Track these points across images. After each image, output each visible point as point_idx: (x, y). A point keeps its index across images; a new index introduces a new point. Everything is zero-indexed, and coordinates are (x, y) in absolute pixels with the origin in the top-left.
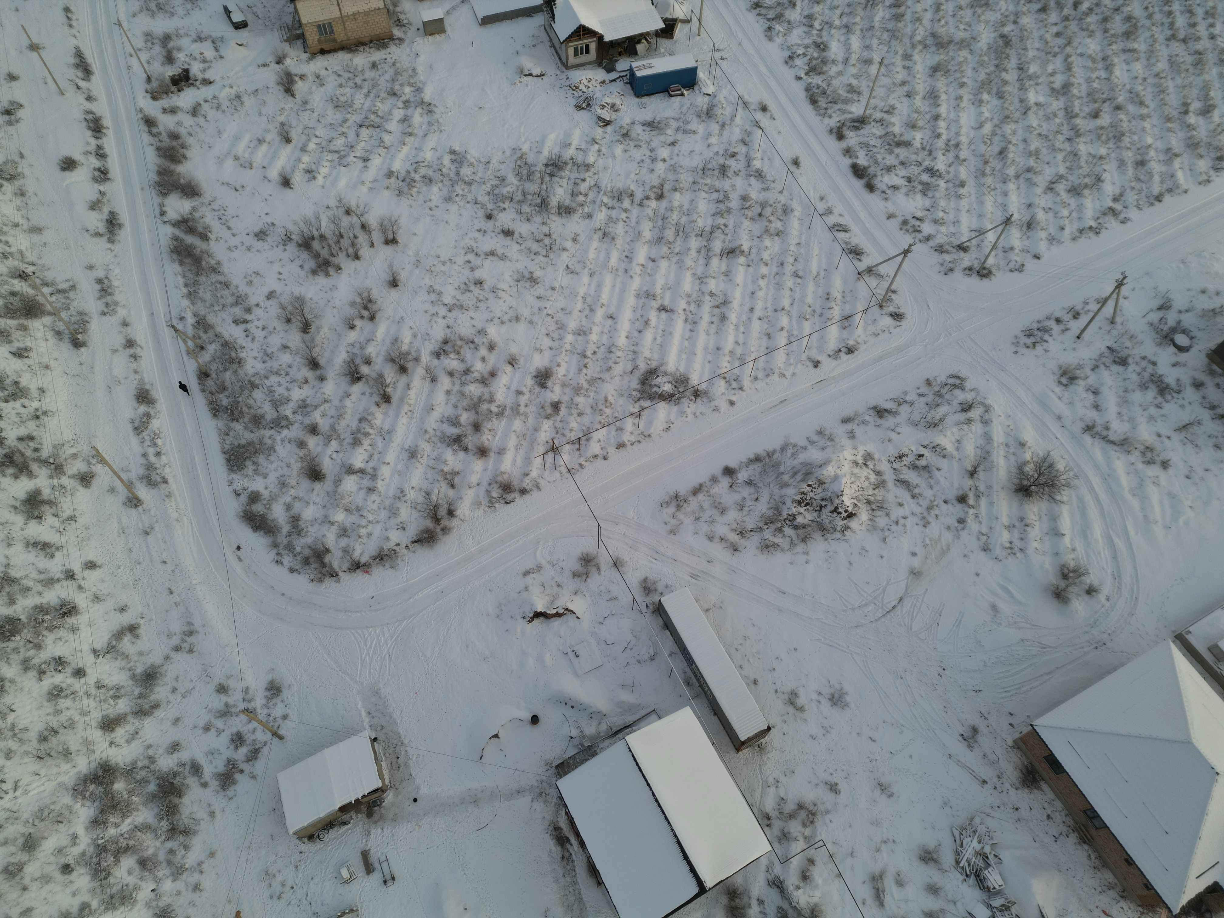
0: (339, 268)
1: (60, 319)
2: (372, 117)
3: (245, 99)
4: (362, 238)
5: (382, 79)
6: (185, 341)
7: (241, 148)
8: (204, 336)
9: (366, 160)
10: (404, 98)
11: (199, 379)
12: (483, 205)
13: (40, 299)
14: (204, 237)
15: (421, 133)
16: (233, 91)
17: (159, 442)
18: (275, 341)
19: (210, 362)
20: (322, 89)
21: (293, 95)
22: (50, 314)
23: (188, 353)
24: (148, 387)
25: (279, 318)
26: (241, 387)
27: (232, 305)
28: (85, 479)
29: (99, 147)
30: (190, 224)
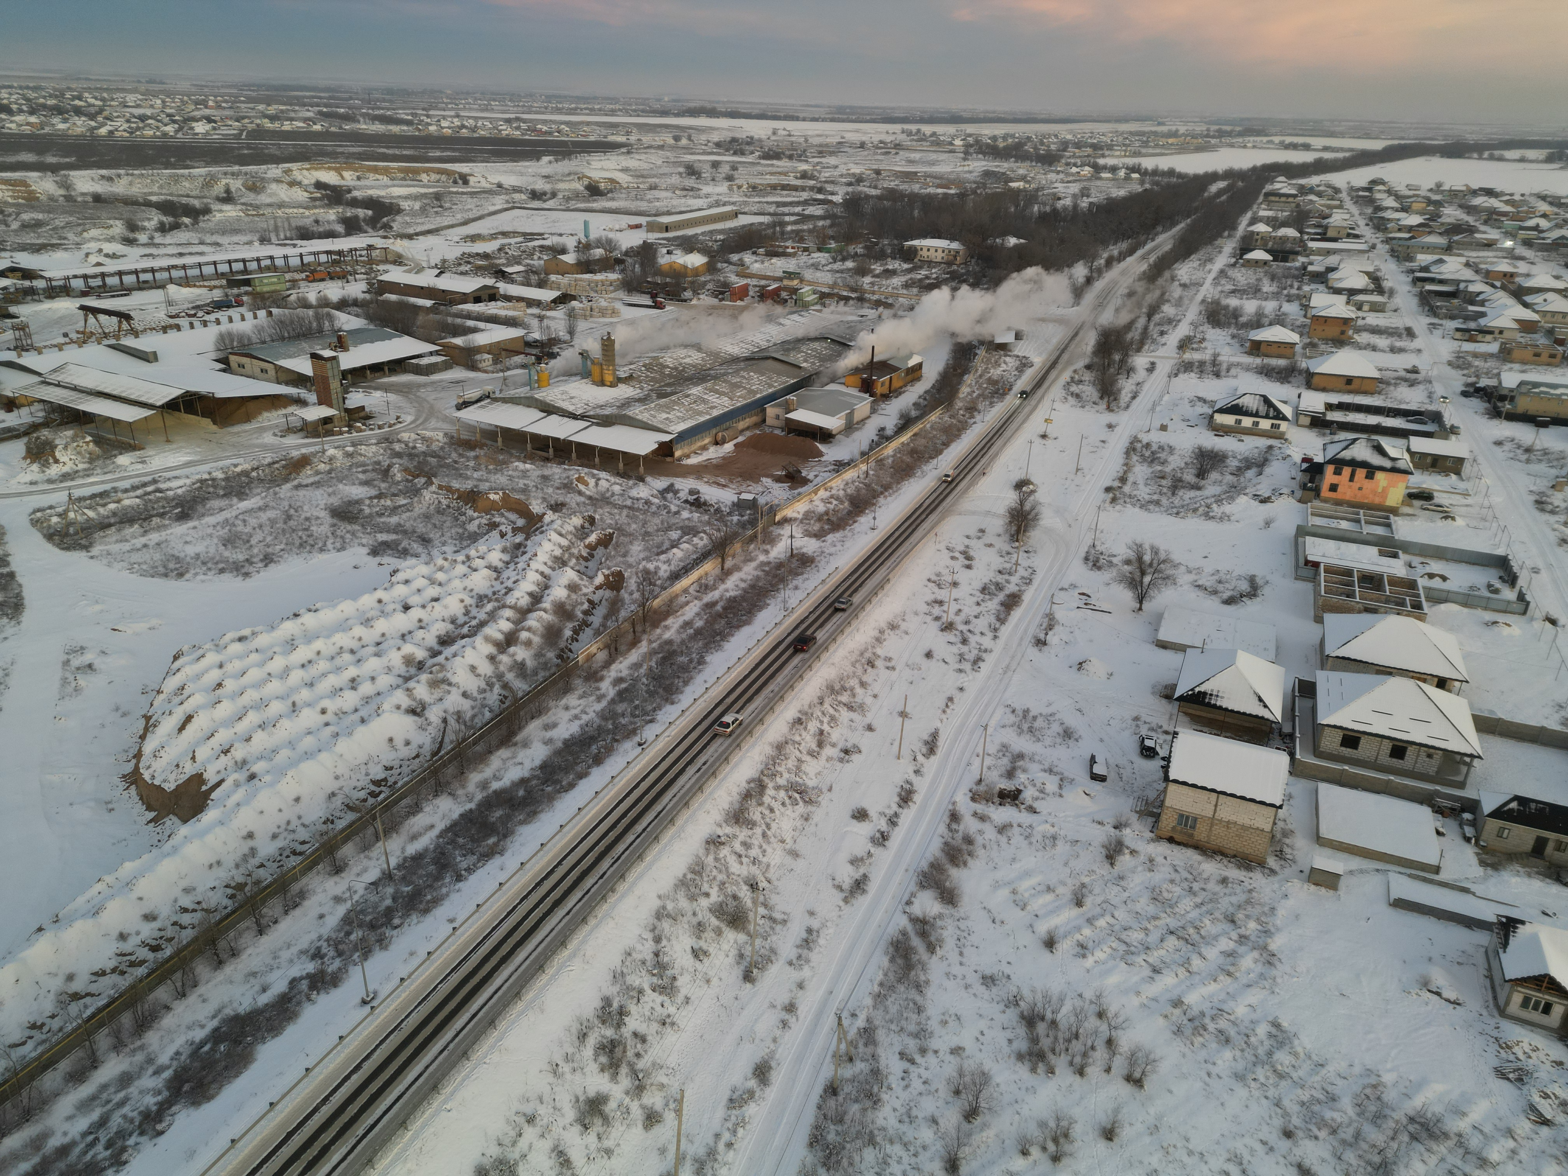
0: (1051, 1071)
1: (752, 945)
2: (1191, 931)
3: (1060, 843)
4: (1100, 1054)
5: (1227, 899)
6: (840, 1040)
7: (1024, 886)
8: (861, 1048)
9: (1156, 971)
10: (1242, 931)
11: (825, 1091)
12: (1286, 1114)
13: (751, 915)
14: (931, 948)
15: (1244, 980)
16: (1052, 831)
17: (740, 1132)
18: (928, 1106)
19: (847, 1080)
20: (1149, 875)
21: (1112, 864)
22: (749, 934)
23: (834, 1056)
24: (773, 1064)
25: (949, 1081)
26: (858, 1132)
27: (910, 1034)
28: (652, 1118)
29: (896, 815)
30: (927, 927)
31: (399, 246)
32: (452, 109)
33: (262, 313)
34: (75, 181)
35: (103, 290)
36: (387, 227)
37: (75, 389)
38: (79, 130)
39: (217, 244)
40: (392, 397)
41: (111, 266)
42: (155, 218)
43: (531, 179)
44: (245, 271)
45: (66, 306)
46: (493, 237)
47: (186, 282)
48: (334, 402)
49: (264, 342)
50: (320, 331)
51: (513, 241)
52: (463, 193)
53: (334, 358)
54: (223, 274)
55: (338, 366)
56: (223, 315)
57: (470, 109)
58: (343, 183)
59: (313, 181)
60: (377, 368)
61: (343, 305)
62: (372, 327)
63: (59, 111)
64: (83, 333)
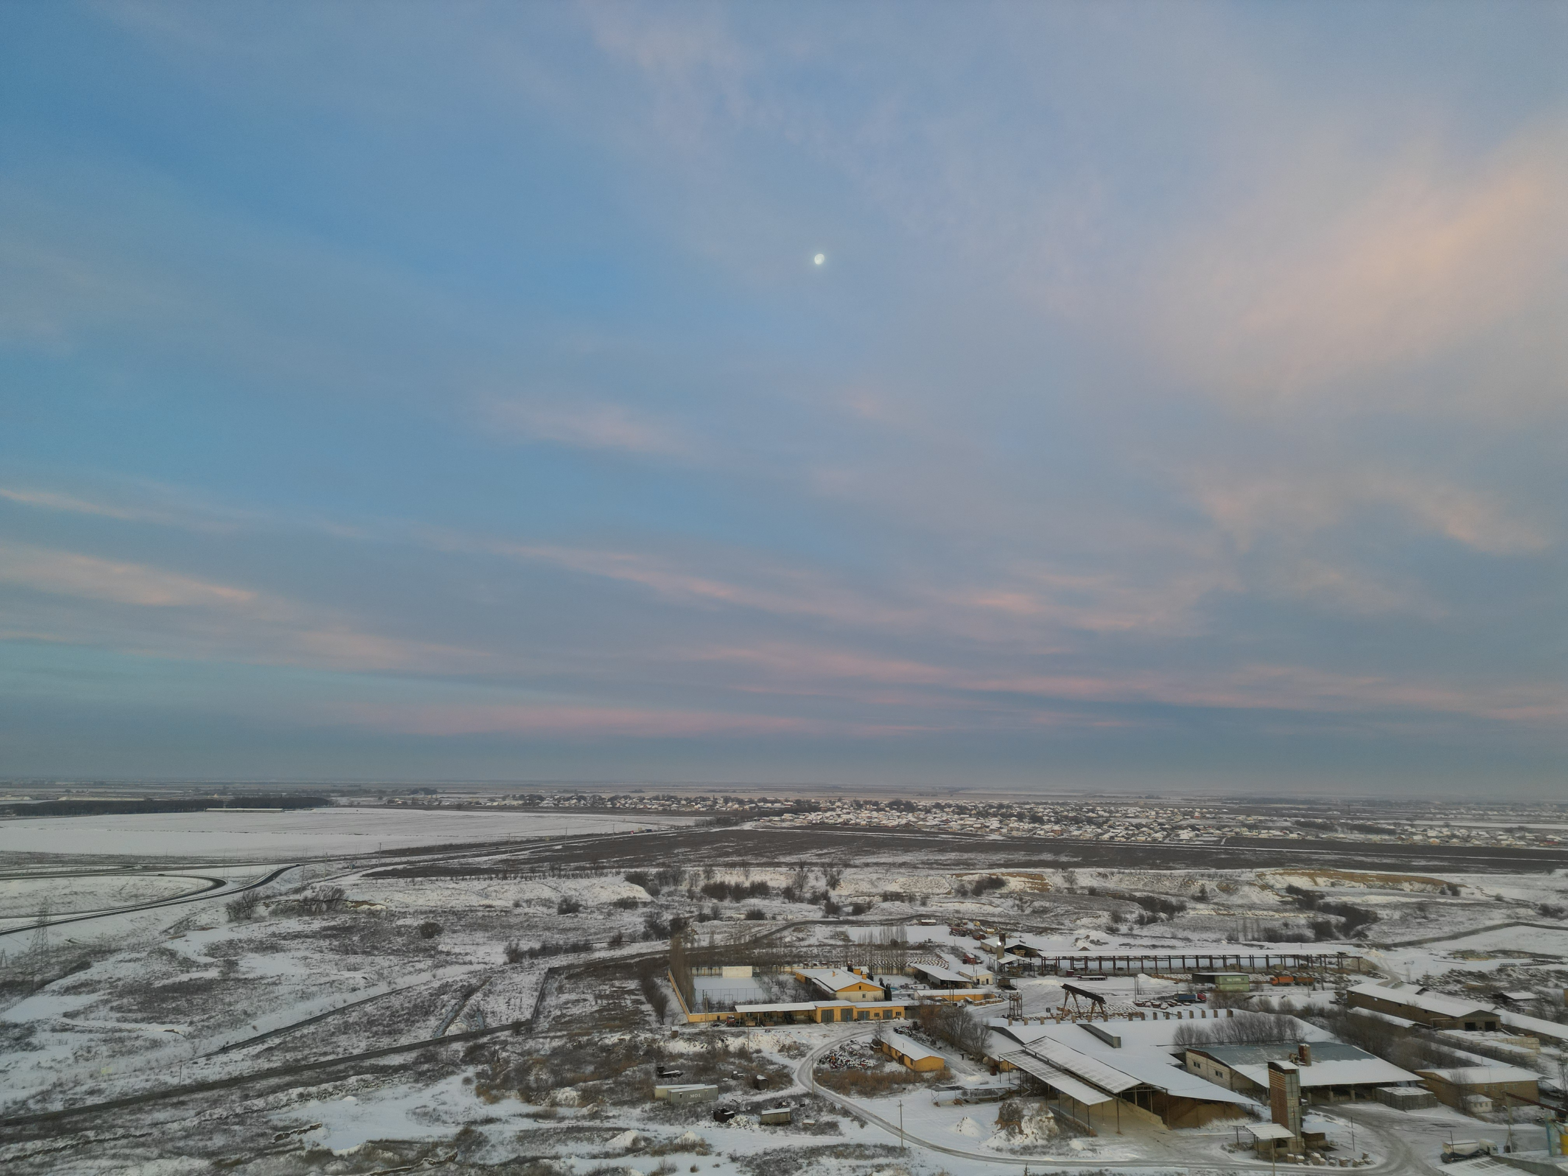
31: (1374, 956)
32: (1441, 819)
33: (1222, 1012)
34: (1078, 876)
35: (1084, 973)
36: (1361, 935)
37: (1047, 1062)
38: (1088, 836)
39: (1187, 939)
40: (1359, 1129)
41: (1094, 952)
42: (1135, 912)
43: (1541, 894)
44: (1211, 968)
45: (1053, 983)
46: (1491, 955)
47: (1155, 973)
48: (1291, 1122)
49: (1222, 1043)
50: (1281, 1039)
51: (1518, 962)
52: (1452, 905)
53: (1294, 1072)
54: (1189, 968)
55: (1298, 1081)
56: (1184, 1009)
57: (1462, 819)
58: (1315, 888)
59: (1285, 886)
60: (1342, 1091)
61: (1307, 1013)
62: (1338, 1042)
63: (1076, 821)
64: (1062, 1010)
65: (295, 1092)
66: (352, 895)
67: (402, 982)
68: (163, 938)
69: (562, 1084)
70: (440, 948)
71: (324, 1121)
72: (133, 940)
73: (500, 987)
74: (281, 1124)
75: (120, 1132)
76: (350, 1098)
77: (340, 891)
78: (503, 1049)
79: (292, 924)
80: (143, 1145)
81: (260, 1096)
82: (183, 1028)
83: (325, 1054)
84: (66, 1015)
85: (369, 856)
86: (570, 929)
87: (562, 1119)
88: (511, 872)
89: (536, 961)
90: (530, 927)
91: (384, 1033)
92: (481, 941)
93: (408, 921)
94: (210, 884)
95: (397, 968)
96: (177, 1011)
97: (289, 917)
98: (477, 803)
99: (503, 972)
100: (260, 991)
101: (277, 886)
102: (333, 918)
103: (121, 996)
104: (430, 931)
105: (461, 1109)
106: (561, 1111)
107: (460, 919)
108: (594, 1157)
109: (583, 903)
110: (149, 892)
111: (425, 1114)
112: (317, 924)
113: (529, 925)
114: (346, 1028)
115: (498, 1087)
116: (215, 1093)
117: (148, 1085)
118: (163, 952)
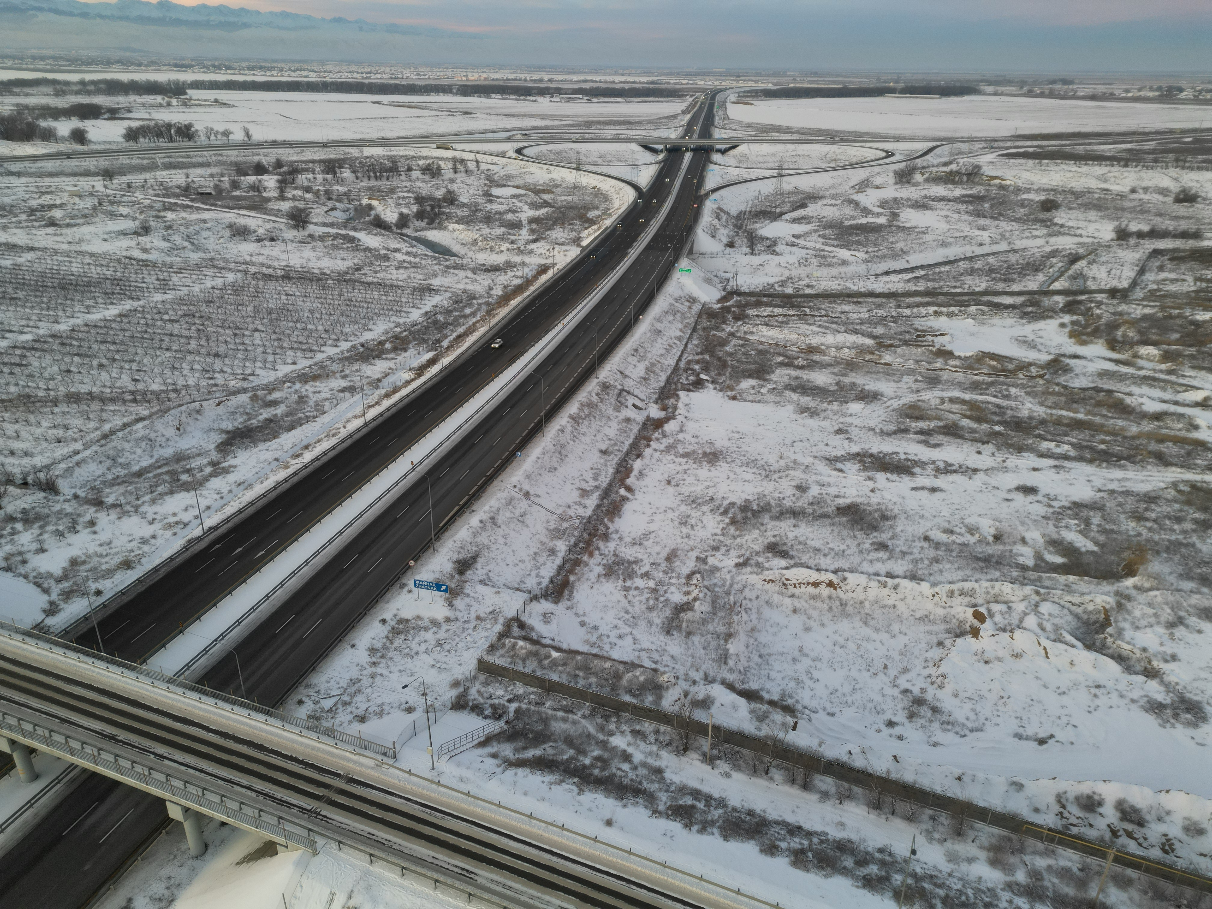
65: (932, 309)
66: (988, 171)
67: (1019, 244)
68: (852, 191)
69: (1146, 342)
70: (1055, 220)
71: (950, 332)
72: (832, 191)
73: (1103, 259)
74: (920, 328)
75: (824, 313)
76: (970, 320)
77: (978, 167)
78: (1098, 307)
79: (939, 190)
80: (836, 323)
81: (908, 307)
82: (862, 255)
83: (955, 287)
84: (793, 236)
85: (1005, 139)
86: (1183, 218)
87: (1141, 368)
88: (1133, 161)
89: (1142, 242)
90: (1143, 212)
91: (1000, 280)
92: (1093, 219)
93: (1031, 196)
94: (884, 154)
95: (1017, 233)
96: (858, 243)
97: (937, 184)
98: (1112, 94)
99: (1109, 246)
100: (913, 237)
101: (931, 159)
102: (971, 188)
103: (825, 228)
104: (1049, 206)
105: (1054, 344)
106: (1141, 362)
107: (1077, 198)
108: (1164, 402)
109: (1203, 195)
110: (843, 158)
111: (1025, 342)
112: (958, 192)
113: (1142, 210)
114: (972, 272)
115: (1088, 334)
116: (879, 300)
117: (840, 288)
118: (851, 202)
